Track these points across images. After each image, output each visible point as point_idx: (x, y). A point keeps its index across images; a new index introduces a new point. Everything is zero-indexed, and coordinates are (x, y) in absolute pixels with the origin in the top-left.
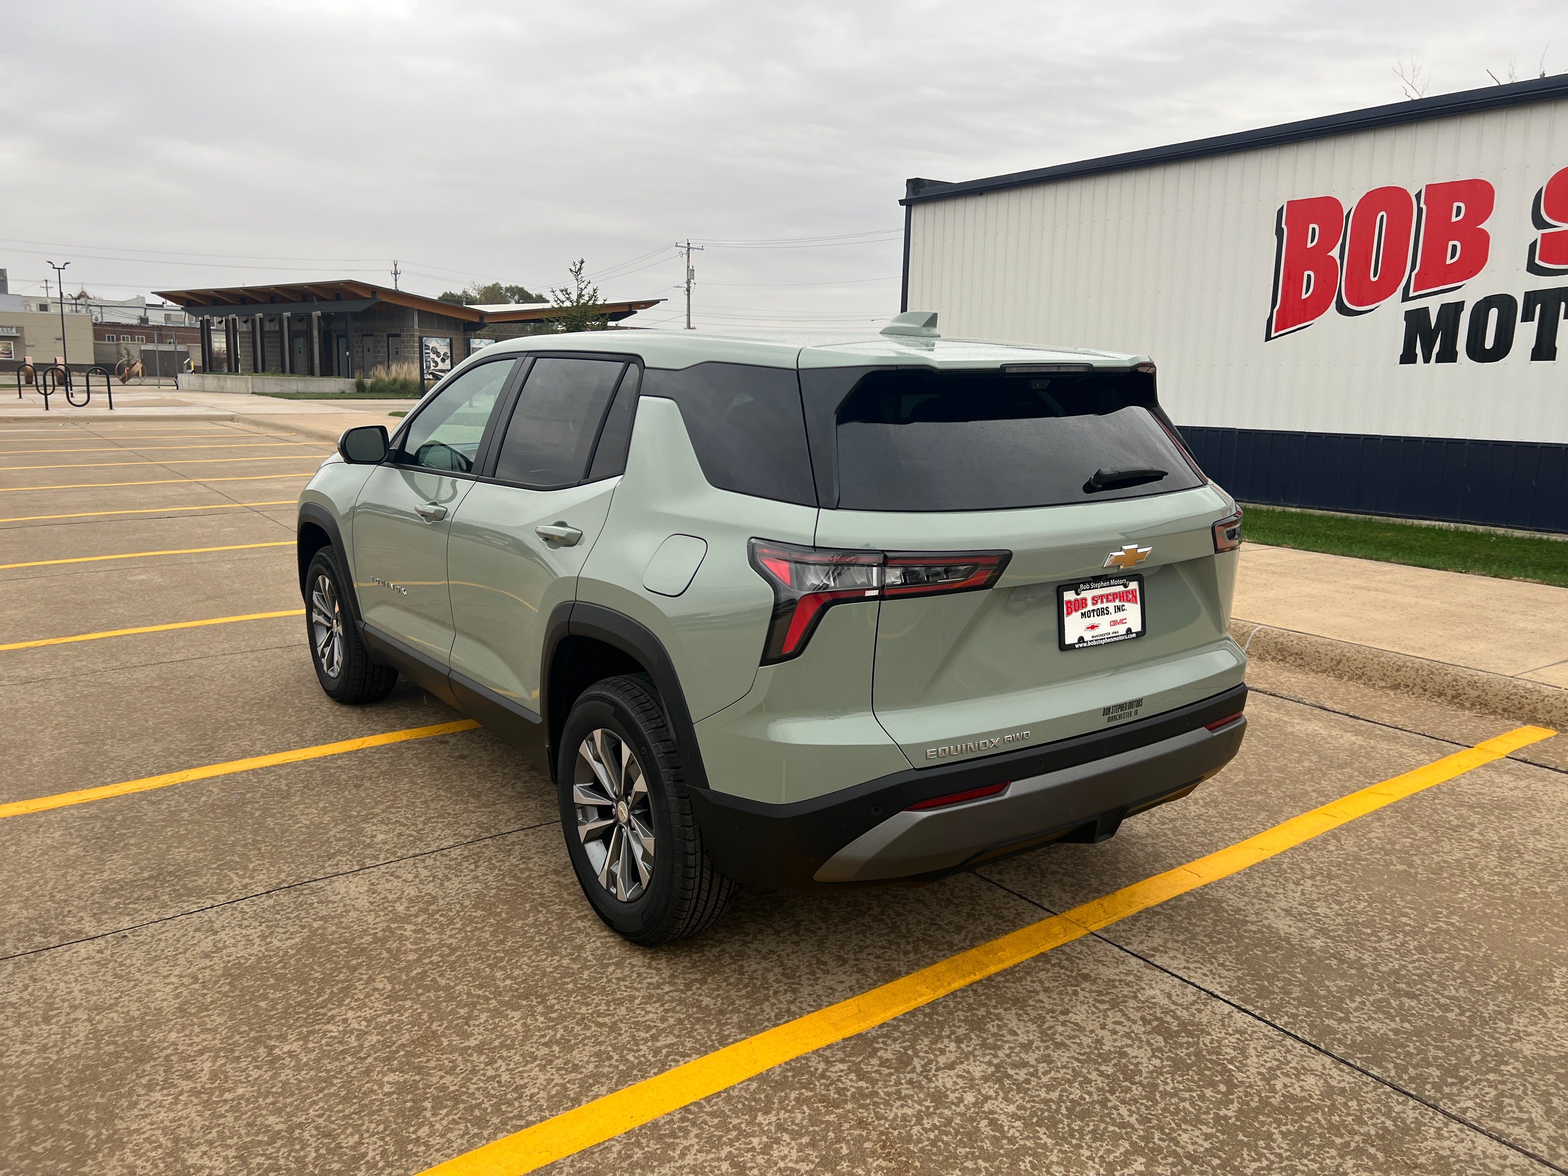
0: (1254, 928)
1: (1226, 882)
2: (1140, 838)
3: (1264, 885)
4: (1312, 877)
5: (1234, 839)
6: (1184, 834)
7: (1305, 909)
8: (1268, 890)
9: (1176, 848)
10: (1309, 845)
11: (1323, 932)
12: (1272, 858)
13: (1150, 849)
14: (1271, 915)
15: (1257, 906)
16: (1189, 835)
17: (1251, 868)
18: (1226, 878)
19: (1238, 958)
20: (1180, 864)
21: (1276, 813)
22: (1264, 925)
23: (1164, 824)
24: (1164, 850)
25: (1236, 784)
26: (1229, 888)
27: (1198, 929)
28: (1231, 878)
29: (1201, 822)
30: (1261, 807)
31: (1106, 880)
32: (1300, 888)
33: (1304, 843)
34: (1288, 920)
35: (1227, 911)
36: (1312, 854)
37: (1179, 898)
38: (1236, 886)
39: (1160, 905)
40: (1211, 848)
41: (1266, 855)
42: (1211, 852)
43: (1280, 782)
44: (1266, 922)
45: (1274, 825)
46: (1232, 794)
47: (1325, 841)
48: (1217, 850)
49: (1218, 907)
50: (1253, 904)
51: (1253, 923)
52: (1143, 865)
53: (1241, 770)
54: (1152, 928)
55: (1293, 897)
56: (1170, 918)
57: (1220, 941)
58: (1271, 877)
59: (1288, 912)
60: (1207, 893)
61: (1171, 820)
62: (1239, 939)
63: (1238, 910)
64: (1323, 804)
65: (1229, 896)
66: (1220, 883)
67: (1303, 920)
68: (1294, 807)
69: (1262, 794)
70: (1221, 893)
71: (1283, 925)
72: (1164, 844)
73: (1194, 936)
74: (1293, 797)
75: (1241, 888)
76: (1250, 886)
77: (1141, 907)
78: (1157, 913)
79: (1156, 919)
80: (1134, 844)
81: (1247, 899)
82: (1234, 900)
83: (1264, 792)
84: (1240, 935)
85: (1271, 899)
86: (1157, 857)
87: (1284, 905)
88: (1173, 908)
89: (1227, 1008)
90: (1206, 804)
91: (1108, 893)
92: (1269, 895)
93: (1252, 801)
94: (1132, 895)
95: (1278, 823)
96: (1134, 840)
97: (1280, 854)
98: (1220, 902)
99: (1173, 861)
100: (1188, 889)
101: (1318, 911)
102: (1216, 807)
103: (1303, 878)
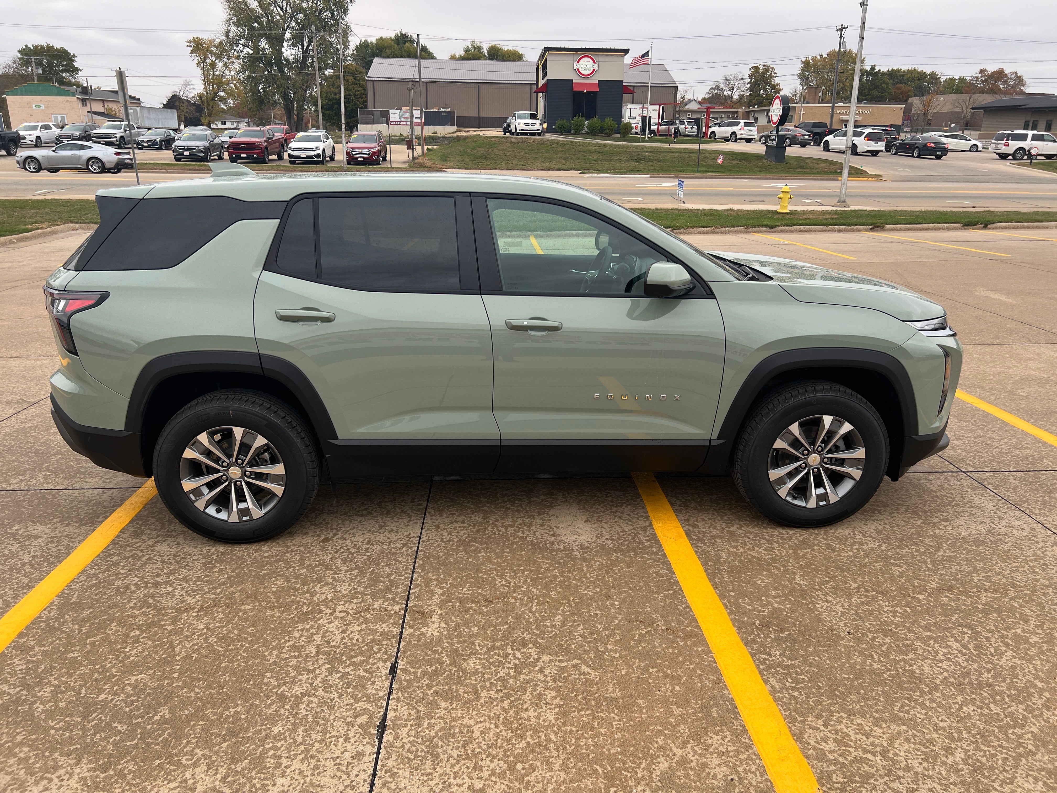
0: (55, 520)
1: (82, 538)
2: (158, 542)
3: (56, 546)
4: (24, 564)
5: (91, 569)
6: (129, 558)
7: (27, 543)
8: (53, 545)
9: (128, 545)
10: (29, 587)
11: (13, 535)
12: (56, 566)
13: (144, 537)
14: (47, 531)
15: (57, 532)
16: (125, 558)
17: (69, 553)
18: (83, 540)
19: (59, 505)
20: (118, 536)
21: (63, 605)
22: (50, 524)
23: (150, 559)
24: (135, 540)
25: (112, 621)
26: (79, 535)
27: (86, 508)
28: (80, 542)
29: (122, 572)
30: (78, 606)
31: (155, 510)
32: (32, 554)
33: (33, 587)
34: (35, 532)
35: (75, 522)
36: (25, 581)
37: (106, 518)
38: (75, 538)
39: (114, 510)
40: (105, 555)
41: (60, 567)
42: (102, 552)
43: (69, 643)
44: (49, 526)
45: (62, 592)
46: (110, 607)
47: (16, 597)
48: (98, 556)
49: (81, 523)
50: (60, 532)
51: (57, 522)
52: (141, 525)
53: (116, 642)
54: (111, 500)
55: (35, 548)
56: (105, 507)
57: (72, 508)
58: (54, 554)
59: (37, 537)
60: (91, 526)
61: (146, 563)
62: (61, 513)
63: (68, 525)
64: (21, 635)
65: (77, 531)
66: (86, 535)
67: (27, 536)
68: (49, 618)
69: (83, 620)
70: (82, 530)
71: (39, 529)
72: (138, 545)
73: (87, 505)
74: (51, 630)
75: (71, 538)
76: (66, 542)
77: (124, 505)
78: (113, 507)
79: (112, 504)
80: (158, 536)
81: (65, 533)
82: (73, 530)
83: (82, 623)
84: (62, 514)
85: (50, 540)
86: (136, 534)
87: (40, 540)
88: (107, 512)
89: (57, 488)
90: (127, 587)
91: (147, 504)
92: (52, 542)
93: (89, 608)
94: (134, 509)
95: (59, 596)
96: (160, 538)
97: (51, 571)
98: (81, 525)
99: (124, 536)
100: (104, 524)
101: (17, 546)
102: (118, 589)
103: (31, 562)
